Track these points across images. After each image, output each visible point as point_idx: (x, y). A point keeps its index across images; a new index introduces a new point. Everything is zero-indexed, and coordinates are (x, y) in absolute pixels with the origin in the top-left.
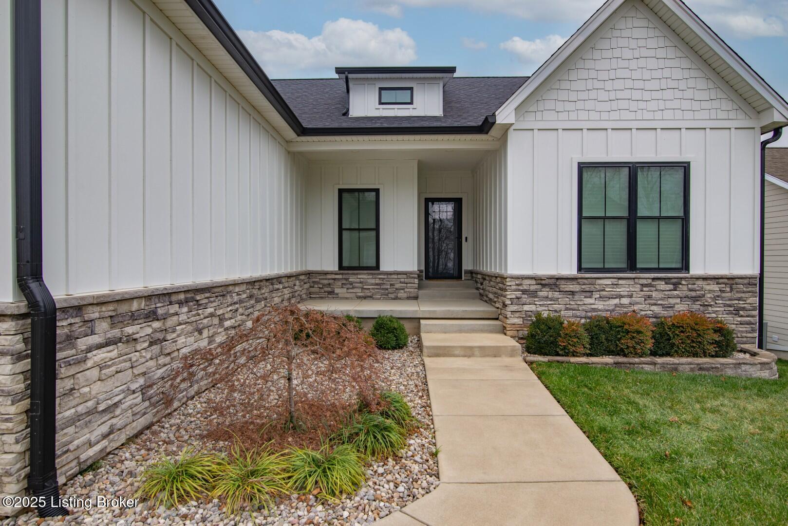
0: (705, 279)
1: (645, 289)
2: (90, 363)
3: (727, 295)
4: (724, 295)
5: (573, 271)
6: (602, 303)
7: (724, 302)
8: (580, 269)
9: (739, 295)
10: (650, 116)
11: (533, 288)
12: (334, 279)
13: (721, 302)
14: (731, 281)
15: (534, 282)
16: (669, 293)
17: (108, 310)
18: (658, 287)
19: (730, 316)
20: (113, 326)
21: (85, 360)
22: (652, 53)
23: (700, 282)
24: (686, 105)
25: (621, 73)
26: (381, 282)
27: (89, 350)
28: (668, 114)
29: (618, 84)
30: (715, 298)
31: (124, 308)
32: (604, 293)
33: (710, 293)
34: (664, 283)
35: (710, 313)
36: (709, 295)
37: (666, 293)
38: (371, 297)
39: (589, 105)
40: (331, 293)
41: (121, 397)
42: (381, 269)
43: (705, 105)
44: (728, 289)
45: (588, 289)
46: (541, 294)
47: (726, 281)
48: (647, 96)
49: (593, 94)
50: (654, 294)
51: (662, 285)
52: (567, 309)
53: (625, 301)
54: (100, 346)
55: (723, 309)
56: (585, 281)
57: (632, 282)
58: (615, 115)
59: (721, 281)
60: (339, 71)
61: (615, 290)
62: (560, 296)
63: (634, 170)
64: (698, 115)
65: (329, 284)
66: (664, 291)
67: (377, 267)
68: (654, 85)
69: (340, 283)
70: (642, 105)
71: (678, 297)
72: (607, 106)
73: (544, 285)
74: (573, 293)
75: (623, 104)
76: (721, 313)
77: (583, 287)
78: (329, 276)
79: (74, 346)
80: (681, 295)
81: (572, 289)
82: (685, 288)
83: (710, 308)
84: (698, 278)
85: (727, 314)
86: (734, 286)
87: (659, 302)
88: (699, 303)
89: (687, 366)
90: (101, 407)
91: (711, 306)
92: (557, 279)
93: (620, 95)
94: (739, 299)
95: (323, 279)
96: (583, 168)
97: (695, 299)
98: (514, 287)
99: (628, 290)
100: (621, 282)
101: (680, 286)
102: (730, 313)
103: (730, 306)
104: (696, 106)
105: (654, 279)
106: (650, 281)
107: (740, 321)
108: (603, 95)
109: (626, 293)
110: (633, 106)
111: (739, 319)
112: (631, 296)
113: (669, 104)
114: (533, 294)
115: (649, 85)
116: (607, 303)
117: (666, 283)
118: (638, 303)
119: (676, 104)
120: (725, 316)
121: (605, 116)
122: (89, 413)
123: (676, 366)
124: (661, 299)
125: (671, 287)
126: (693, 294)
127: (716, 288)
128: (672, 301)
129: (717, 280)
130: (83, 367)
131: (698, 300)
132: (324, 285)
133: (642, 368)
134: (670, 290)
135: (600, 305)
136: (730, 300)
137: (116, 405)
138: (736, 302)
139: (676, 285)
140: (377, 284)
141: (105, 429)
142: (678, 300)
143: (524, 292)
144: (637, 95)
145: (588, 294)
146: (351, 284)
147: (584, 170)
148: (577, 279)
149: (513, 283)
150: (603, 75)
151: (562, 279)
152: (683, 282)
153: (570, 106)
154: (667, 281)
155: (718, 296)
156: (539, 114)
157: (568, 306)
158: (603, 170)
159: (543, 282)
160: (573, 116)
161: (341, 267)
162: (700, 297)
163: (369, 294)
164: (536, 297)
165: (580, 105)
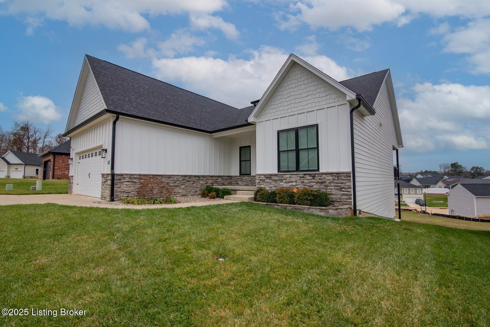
0: (326, 174)
1: (301, 179)
2: (124, 184)
3: (336, 181)
4: (334, 181)
5: (276, 172)
6: (286, 184)
7: (335, 185)
8: (279, 171)
9: (342, 181)
10: (302, 108)
11: (264, 179)
12: (238, 179)
13: (333, 184)
14: (338, 175)
15: (264, 176)
16: (311, 180)
17: (129, 176)
18: (306, 178)
19: (338, 191)
20: (130, 179)
21: (123, 183)
22: (302, 83)
23: (324, 176)
24: (316, 100)
25: (291, 94)
26: (251, 179)
27: (124, 182)
28: (309, 106)
29: (291, 98)
30: (330, 183)
31: (132, 176)
32: (286, 180)
33: (328, 180)
34: (309, 176)
35: (328, 189)
36: (327, 181)
37: (310, 180)
38: (248, 185)
39: (281, 109)
40: (237, 183)
41: (131, 191)
42: (251, 175)
43: (324, 98)
44: (337, 179)
45: (281, 179)
46: (266, 181)
47: (335, 175)
48: (301, 100)
49: (282, 104)
50: (305, 181)
51: (308, 177)
52: (274, 187)
53: (294, 184)
54: (126, 182)
55: (334, 188)
56: (280, 176)
57: (296, 176)
58: (290, 111)
59: (333, 175)
60: (252, 103)
61: (290, 179)
62: (272, 182)
63: (297, 131)
64: (321, 104)
65: (237, 180)
66: (309, 179)
67: (250, 174)
68: (304, 95)
69: (240, 180)
70: (299, 104)
71: (314, 182)
72: (287, 108)
73: (267, 178)
74: (276, 180)
75: (292, 106)
76: (333, 189)
77: (280, 178)
78: (237, 178)
79: (121, 181)
80: (315, 181)
81: (275, 179)
82: (318, 178)
83: (328, 187)
84: (323, 174)
85: (336, 190)
86: (339, 177)
87: (307, 184)
88: (323, 185)
89: (290, 207)
90: (126, 192)
91: (329, 186)
92: (271, 175)
93: (292, 102)
94: (342, 183)
95: (235, 179)
96: (279, 132)
97: (322, 183)
98: (258, 178)
99: (295, 179)
100: (292, 176)
101: (316, 177)
102: (337, 189)
103: (337, 186)
104: (321, 99)
105: (304, 175)
106: (303, 175)
107: (342, 194)
108: (286, 104)
109: (294, 181)
110: (296, 105)
111: (342, 193)
112: (296, 182)
113: (309, 102)
114: (264, 181)
115: (302, 96)
116: (288, 184)
117: (310, 176)
118: (299, 185)
119: (312, 101)
120: (335, 191)
121: (286, 111)
122: (123, 192)
123: (286, 207)
124: (307, 183)
125: (311, 178)
126: (321, 181)
127: (331, 178)
128: (312, 184)
129: (332, 175)
130: (122, 184)
131: (323, 184)
132: (235, 181)
133: (275, 207)
134: (311, 179)
135: (285, 185)
136: (337, 183)
137: (130, 192)
138: (340, 184)
139: (314, 177)
140: (250, 180)
141: (127, 195)
142: (314, 184)
143: (261, 180)
144: (297, 101)
145: (281, 181)
146: (243, 180)
147: (280, 133)
148: (277, 175)
149: (258, 177)
150: (286, 96)
151: (272, 175)
152: (316, 176)
153: (275, 110)
154: (310, 175)
155: (332, 182)
156: (265, 115)
157: (275, 185)
158: (286, 132)
159: (267, 176)
160: (276, 114)
161: (240, 174)
162: (323, 182)
163: (248, 184)
164: (264, 182)
165: (278, 109)
